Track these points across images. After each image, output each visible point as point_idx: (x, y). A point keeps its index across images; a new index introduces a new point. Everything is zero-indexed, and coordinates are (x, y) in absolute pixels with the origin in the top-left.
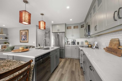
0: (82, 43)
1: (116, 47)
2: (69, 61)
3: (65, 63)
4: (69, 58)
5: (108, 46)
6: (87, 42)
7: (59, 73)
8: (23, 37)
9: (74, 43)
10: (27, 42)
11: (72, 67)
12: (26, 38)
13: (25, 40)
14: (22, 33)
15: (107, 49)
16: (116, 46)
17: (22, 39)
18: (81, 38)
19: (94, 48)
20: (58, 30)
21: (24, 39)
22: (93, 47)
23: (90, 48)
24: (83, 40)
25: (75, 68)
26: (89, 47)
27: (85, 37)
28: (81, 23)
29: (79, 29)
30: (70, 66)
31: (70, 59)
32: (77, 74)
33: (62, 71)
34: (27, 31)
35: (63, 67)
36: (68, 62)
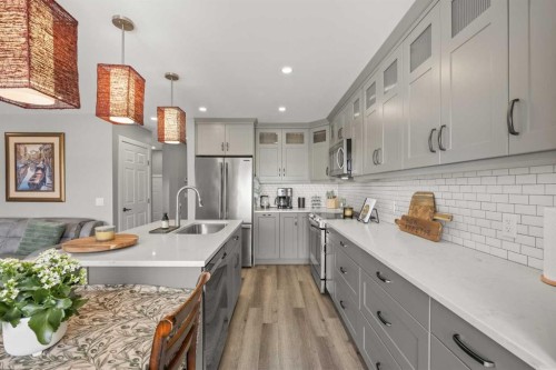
0: (316, 201)
1: (427, 217)
2: (274, 274)
3: (259, 285)
4: (268, 266)
5: (406, 214)
6: (334, 197)
7: (249, 322)
8: (30, 173)
9: (285, 201)
10: (59, 200)
11: (291, 297)
12: (48, 180)
13: (43, 188)
14: (22, 148)
15: (405, 222)
16: (428, 214)
17: (24, 185)
18: (313, 181)
19: (366, 220)
20: (225, 146)
21: (37, 181)
22: (364, 217)
23: (348, 220)
24: (320, 190)
25: (304, 297)
26: (345, 217)
27: (327, 177)
28: (312, 124)
29: (305, 145)
30: (282, 294)
31: (274, 269)
32: (314, 316)
33: (260, 316)
34: (56, 140)
35: (257, 300)
36: (269, 280)
